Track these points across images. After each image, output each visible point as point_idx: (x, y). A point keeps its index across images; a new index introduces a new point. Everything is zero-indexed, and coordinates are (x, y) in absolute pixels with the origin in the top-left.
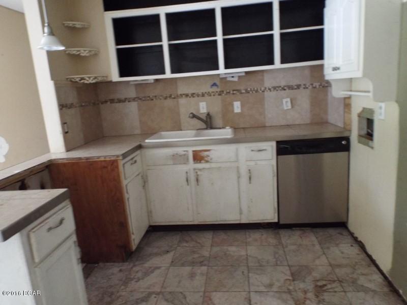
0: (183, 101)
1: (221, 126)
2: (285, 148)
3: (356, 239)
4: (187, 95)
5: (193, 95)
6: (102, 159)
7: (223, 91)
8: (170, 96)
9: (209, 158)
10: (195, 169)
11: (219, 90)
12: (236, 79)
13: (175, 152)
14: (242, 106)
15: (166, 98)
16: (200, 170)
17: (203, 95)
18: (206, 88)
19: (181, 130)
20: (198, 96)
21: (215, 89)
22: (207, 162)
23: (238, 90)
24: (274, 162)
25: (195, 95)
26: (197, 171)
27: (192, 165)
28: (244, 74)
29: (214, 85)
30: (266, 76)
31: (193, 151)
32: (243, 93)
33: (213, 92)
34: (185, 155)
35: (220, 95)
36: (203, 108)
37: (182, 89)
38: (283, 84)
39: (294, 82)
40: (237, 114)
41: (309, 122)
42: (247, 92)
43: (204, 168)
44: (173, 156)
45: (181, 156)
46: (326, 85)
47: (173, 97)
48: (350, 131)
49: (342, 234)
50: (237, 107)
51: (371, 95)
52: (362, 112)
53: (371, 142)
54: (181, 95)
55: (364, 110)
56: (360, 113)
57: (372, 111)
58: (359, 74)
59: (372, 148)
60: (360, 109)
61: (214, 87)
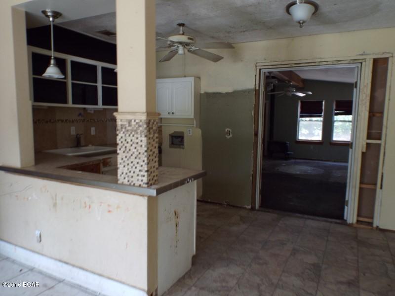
0: (59, 125)
4: (62, 121)
5: (66, 121)
7: (85, 120)
8: (50, 121)
9: (111, 163)
11: (83, 118)
12: (92, 112)
14: (96, 130)
15: (46, 122)
17: (73, 122)
18: (75, 117)
19: (57, 149)
20: (70, 121)
21: (80, 118)
23: (93, 120)
29: (80, 114)
32: (96, 122)
33: (79, 120)
35: (83, 122)
36: (73, 131)
40: (93, 136)
42: (98, 121)
47: (52, 121)
50: (93, 131)
51: (195, 125)
52: (173, 133)
53: (181, 146)
54: (58, 121)
55: (175, 132)
56: (172, 134)
57: (183, 133)
58: (192, 117)
59: (183, 148)
60: (172, 132)
61: (80, 117)
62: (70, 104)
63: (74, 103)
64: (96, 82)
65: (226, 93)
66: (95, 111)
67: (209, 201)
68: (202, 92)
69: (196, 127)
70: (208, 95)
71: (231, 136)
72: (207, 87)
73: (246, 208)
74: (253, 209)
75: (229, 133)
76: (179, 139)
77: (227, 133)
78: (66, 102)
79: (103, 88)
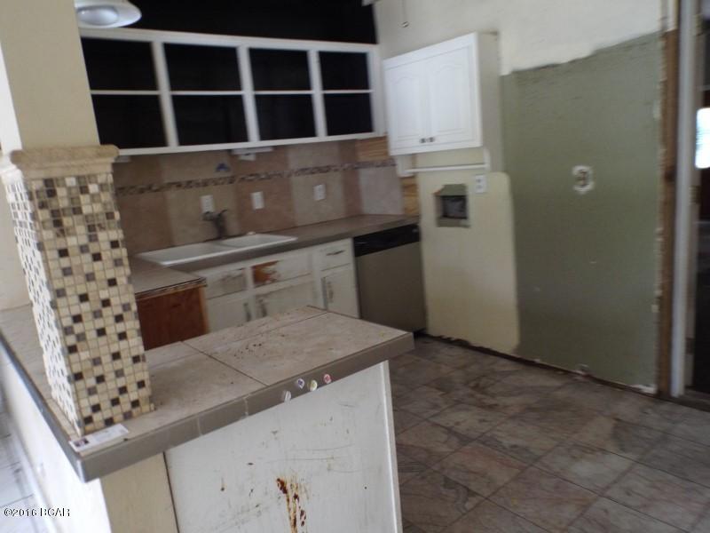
0: (172, 195)
1: (236, 233)
2: (364, 246)
3: (449, 342)
4: (179, 185)
5: (189, 183)
6: (171, 291)
7: (234, 178)
8: (150, 188)
9: (276, 274)
10: (258, 296)
11: (228, 175)
12: (251, 158)
13: (226, 274)
14: (265, 198)
15: (142, 191)
16: (266, 295)
17: (205, 184)
18: (209, 173)
19: (173, 246)
20: (198, 185)
21: (223, 174)
22: (274, 281)
23: (257, 175)
24: (351, 268)
25: (191, 185)
26: (261, 298)
27: (252, 291)
28: (269, 150)
29: (221, 167)
30: (291, 155)
31: (254, 267)
32: (263, 179)
33: (220, 179)
34: (241, 276)
35: (231, 183)
36: (208, 204)
37: (171, 175)
38: (310, 164)
39: (324, 163)
40: (258, 210)
41: (342, 217)
42: (269, 177)
43: (271, 293)
44: (223, 280)
45: (234, 278)
46: (356, 166)
47: (154, 188)
48: (418, 217)
49: (426, 343)
50: (258, 200)
51: (487, 166)
52: (443, 190)
53: (463, 222)
54: (170, 185)
55: (447, 187)
56: (440, 192)
57: (462, 187)
58: (477, 143)
59: (466, 226)
60: (438, 187)
61: (222, 170)
62: (173, 146)
63: (182, 142)
64: (238, 87)
65: (573, 62)
66: (258, 155)
67: (538, 361)
68: (506, 71)
69: (494, 169)
70: (523, 78)
71: (589, 187)
72: (517, 56)
73: (638, 392)
74: (663, 395)
75: (583, 178)
76: (458, 204)
77: (579, 179)
78: (162, 142)
79: (258, 98)
